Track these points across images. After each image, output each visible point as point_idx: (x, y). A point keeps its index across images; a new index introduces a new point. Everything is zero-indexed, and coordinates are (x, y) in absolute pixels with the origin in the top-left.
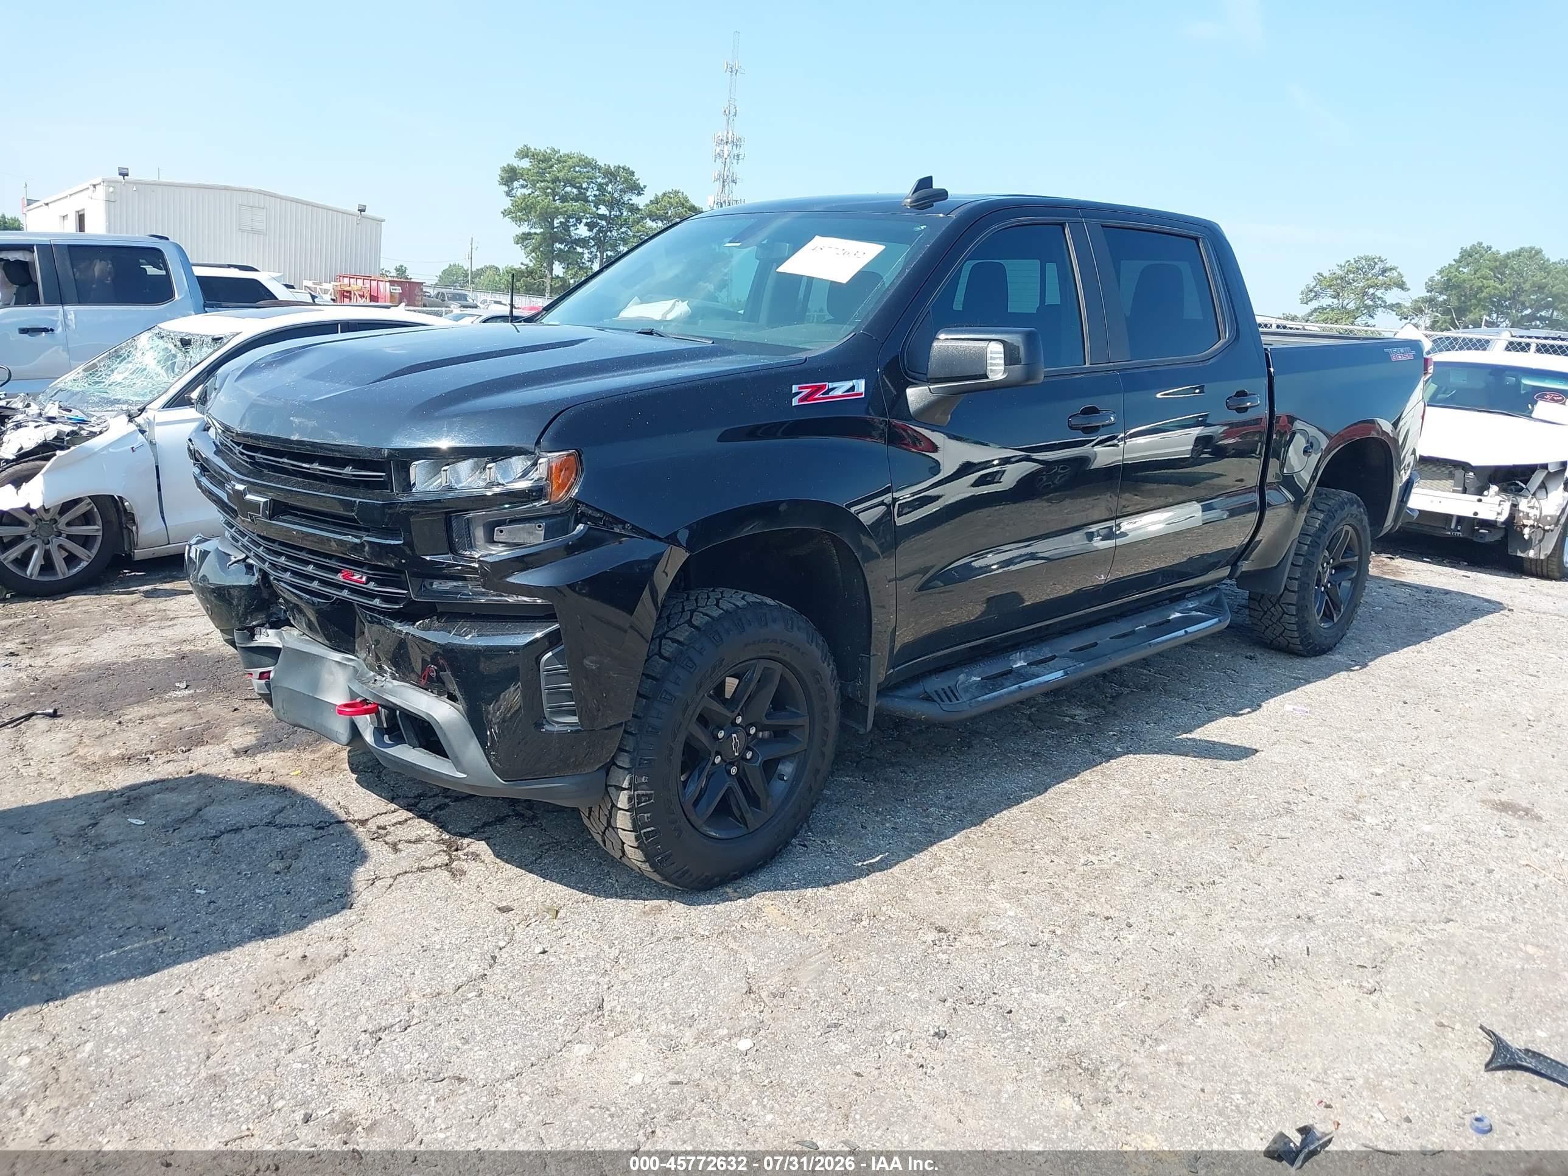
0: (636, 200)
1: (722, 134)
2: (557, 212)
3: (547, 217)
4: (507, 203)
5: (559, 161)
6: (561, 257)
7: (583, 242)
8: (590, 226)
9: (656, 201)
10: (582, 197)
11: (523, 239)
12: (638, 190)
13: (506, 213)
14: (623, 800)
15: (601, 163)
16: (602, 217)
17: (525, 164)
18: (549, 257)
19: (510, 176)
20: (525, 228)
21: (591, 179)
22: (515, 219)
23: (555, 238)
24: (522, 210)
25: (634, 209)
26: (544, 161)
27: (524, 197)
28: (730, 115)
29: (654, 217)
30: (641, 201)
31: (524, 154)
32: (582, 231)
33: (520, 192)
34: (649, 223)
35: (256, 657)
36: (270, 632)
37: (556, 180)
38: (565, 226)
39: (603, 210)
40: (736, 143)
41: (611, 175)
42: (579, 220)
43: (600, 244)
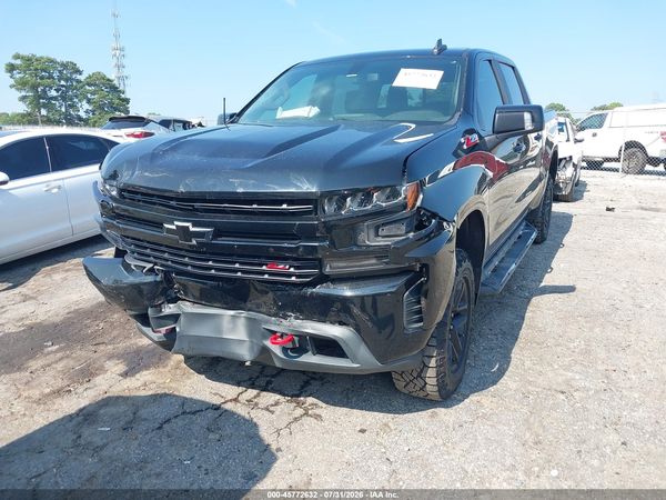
0: (79, 77)
1: (114, 45)
2: (39, 85)
3: (34, 87)
4: (12, 82)
5: (37, 60)
6: (44, 106)
7: (55, 98)
8: (57, 90)
9: (90, 77)
10: (51, 77)
11: (23, 99)
12: (79, 72)
13: (11, 87)
14: (433, 363)
15: (58, 60)
16: (63, 86)
17: (18, 62)
18: (38, 106)
19: (11, 68)
20: (23, 93)
21: (55, 68)
22: (18, 89)
23: (40, 97)
24: (21, 85)
25: (78, 81)
26: (29, 60)
27: (21, 78)
28: (117, 36)
29: (89, 85)
30: (82, 78)
31: (17, 57)
32: (53, 93)
33: (18, 76)
34: (87, 87)
35: (163, 322)
36: (171, 305)
37: (36, 69)
38: (44, 91)
39: (63, 83)
40: (122, 49)
41: (65, 66)
42: (51, 88)
43: (64, 98)
